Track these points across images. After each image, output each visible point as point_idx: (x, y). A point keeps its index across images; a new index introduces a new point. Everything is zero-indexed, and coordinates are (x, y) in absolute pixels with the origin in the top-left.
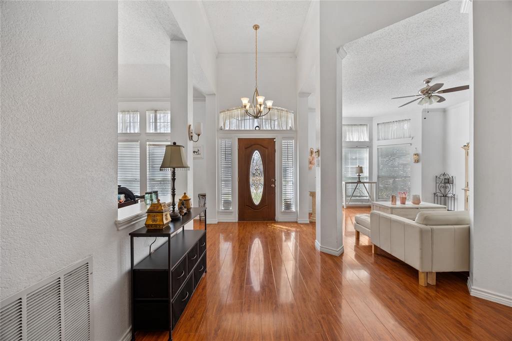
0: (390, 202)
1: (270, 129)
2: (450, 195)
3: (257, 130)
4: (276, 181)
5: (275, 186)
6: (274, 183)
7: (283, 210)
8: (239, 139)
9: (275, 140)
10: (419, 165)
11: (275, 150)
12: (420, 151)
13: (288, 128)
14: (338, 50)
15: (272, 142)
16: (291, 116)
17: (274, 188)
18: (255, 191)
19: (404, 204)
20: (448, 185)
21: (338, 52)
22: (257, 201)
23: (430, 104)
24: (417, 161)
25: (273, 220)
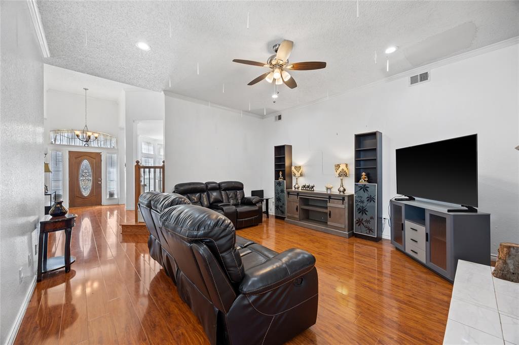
1: (97, 146)
3: (86, 147)
4: (102, 180)
5: (101, 183)
7: (108, 197)
8: (69, 152)
9: (101, 154)
11: (102, 160)
13: (112, 147)
15: (99, 155)
18: (84, 187)
22: (86, 193)
25: (100, 204)
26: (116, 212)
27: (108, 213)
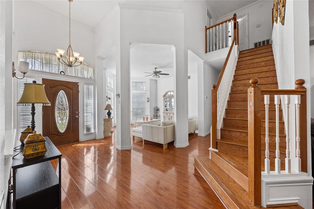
0: (143, 120)
1: (74, 75)
2: (158, 115)
3: (62, 75)
4: (80, 113)
5: (79, 117)
6: (78, 115)
7: (85, 132)
8: (43, 79)
9: (78, 84)
10: (149, 103)
11: (79, 91)
12: (149, 97)
13: (89, 77)
14: (130, 44)
15: (76, 85)
16: (91, 70)
17: (78, 119)
18: (60, 122)
19: (147, 120)
20: (158, 111)
21: (130, 45)
22: (62, 130)
23: (156, 78)
24: (148, 101)
25: (77, 141)
26: (92, 149)
27: (85, 150)
